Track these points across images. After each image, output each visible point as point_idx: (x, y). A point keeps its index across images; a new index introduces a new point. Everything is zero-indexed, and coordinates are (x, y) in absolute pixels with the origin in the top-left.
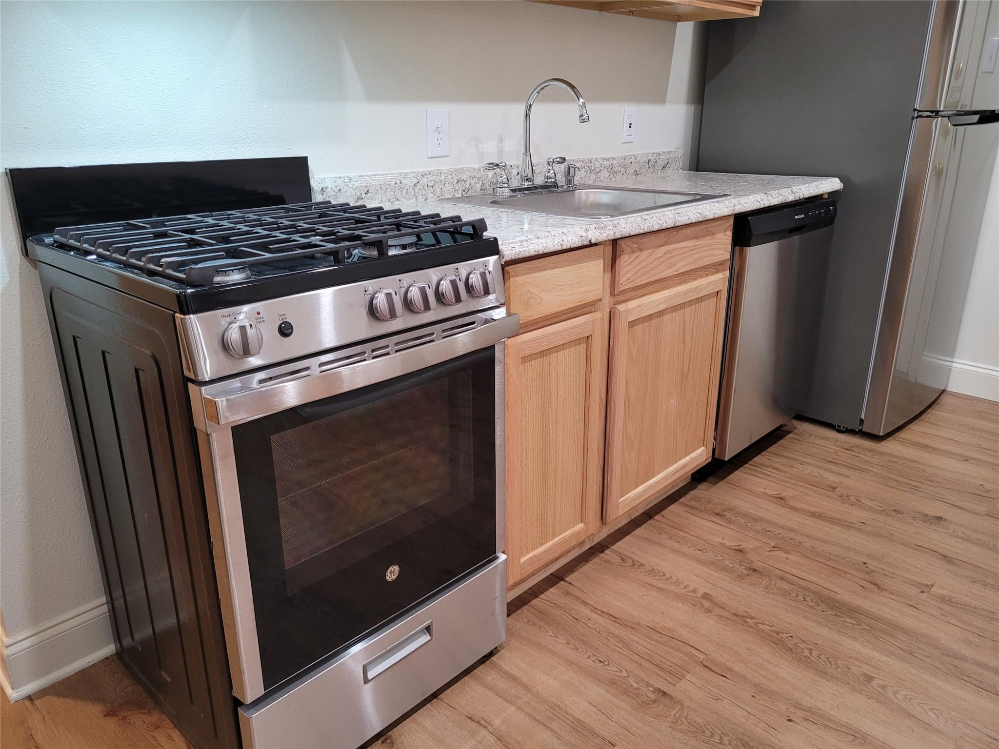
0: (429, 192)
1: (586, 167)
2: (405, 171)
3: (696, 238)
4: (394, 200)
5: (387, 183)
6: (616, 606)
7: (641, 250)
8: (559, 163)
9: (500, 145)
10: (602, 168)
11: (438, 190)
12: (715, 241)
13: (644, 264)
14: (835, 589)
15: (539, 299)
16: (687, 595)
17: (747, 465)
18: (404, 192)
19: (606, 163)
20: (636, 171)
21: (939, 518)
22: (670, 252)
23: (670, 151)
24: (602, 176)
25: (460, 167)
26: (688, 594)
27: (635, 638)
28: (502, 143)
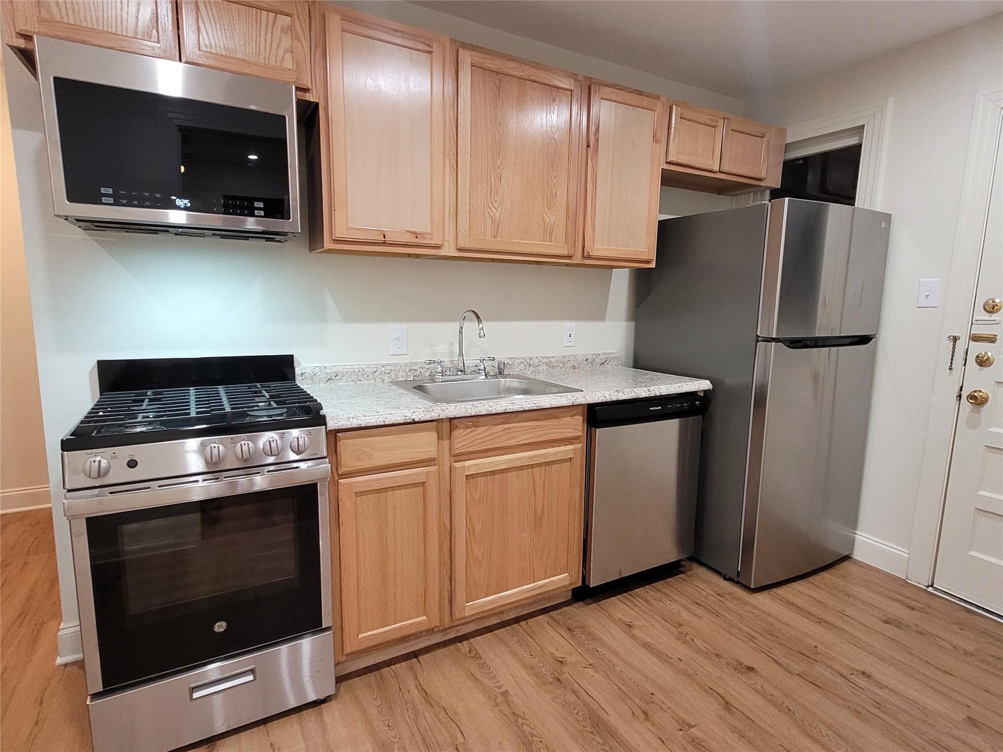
0: (385, 376)
2: (369, 363)
3: (539, 420)
4: (357, 380)
5: (352, 371)
6: (435, 686)
7: (477, 427)
11: (393, 375)
12: (560, 422)
13: (481, 436)
14: (609, 710)
15: (369, 455)
16: (492, 689)
17: (625, 594)
18: (366, 376)
21: (751, 669)
22: (509, 429)
23: (609, 353)
25: (414, 361)
26: (494, 688)
27: (427, 715)
28: (452, 346)
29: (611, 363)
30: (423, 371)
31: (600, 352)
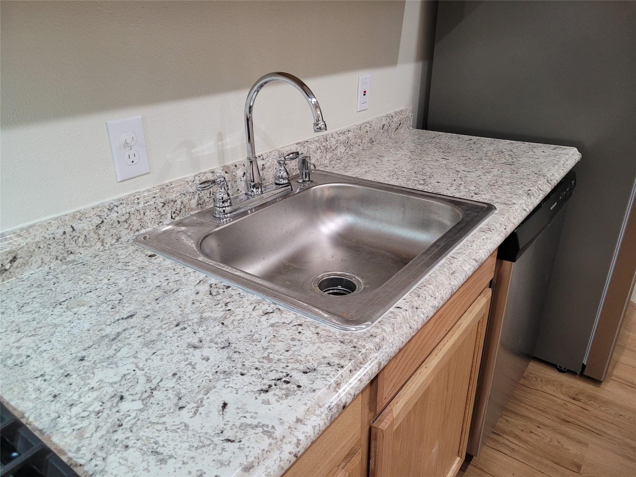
0: (122, 228)
1: (322, 148)
2: (81, 208)
4: (65, 255)
5: (48, 237)
8: (292, 159)
9: (220, 143)
10: (338, 144)
11: (135, 223)
12: (483, 271)
18: (81, 240)
19: (342, 138)
20: (371, 139)
23: (402, 111)
24: (339, 152)
25: (167, 182)
28: (222, 140)
29: (404, 126)
30: (185, 200)
31: (391, 112)
